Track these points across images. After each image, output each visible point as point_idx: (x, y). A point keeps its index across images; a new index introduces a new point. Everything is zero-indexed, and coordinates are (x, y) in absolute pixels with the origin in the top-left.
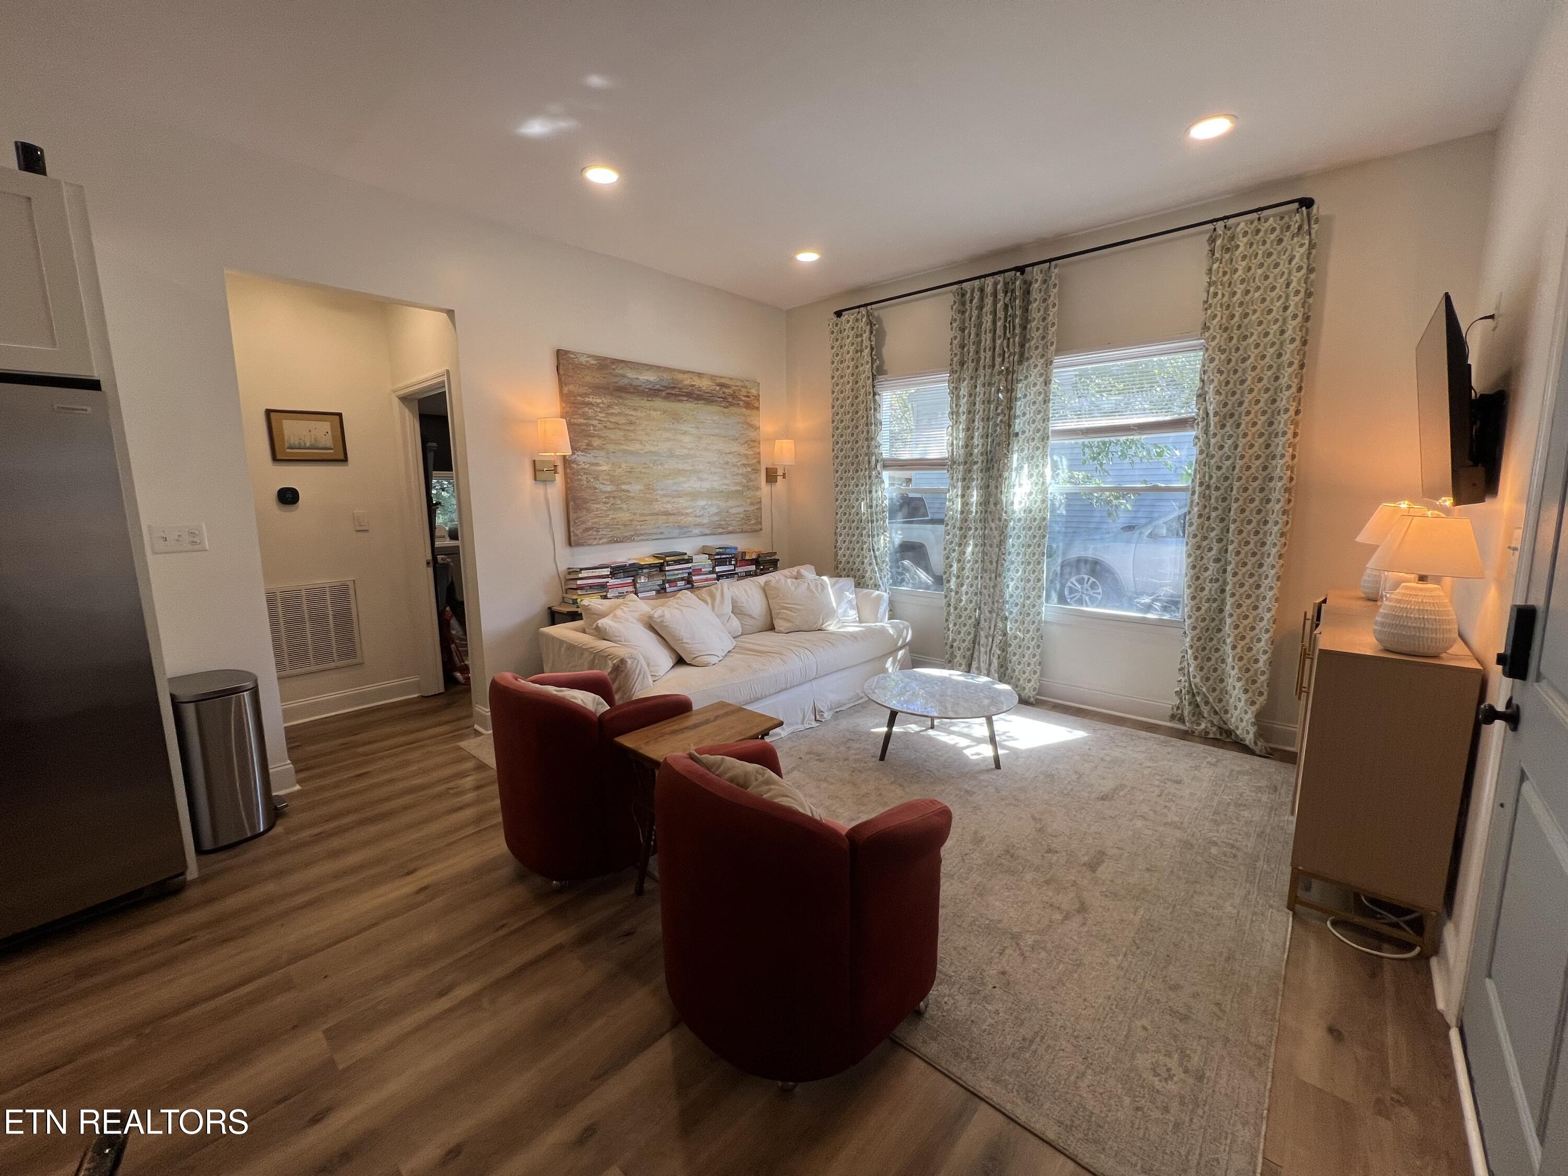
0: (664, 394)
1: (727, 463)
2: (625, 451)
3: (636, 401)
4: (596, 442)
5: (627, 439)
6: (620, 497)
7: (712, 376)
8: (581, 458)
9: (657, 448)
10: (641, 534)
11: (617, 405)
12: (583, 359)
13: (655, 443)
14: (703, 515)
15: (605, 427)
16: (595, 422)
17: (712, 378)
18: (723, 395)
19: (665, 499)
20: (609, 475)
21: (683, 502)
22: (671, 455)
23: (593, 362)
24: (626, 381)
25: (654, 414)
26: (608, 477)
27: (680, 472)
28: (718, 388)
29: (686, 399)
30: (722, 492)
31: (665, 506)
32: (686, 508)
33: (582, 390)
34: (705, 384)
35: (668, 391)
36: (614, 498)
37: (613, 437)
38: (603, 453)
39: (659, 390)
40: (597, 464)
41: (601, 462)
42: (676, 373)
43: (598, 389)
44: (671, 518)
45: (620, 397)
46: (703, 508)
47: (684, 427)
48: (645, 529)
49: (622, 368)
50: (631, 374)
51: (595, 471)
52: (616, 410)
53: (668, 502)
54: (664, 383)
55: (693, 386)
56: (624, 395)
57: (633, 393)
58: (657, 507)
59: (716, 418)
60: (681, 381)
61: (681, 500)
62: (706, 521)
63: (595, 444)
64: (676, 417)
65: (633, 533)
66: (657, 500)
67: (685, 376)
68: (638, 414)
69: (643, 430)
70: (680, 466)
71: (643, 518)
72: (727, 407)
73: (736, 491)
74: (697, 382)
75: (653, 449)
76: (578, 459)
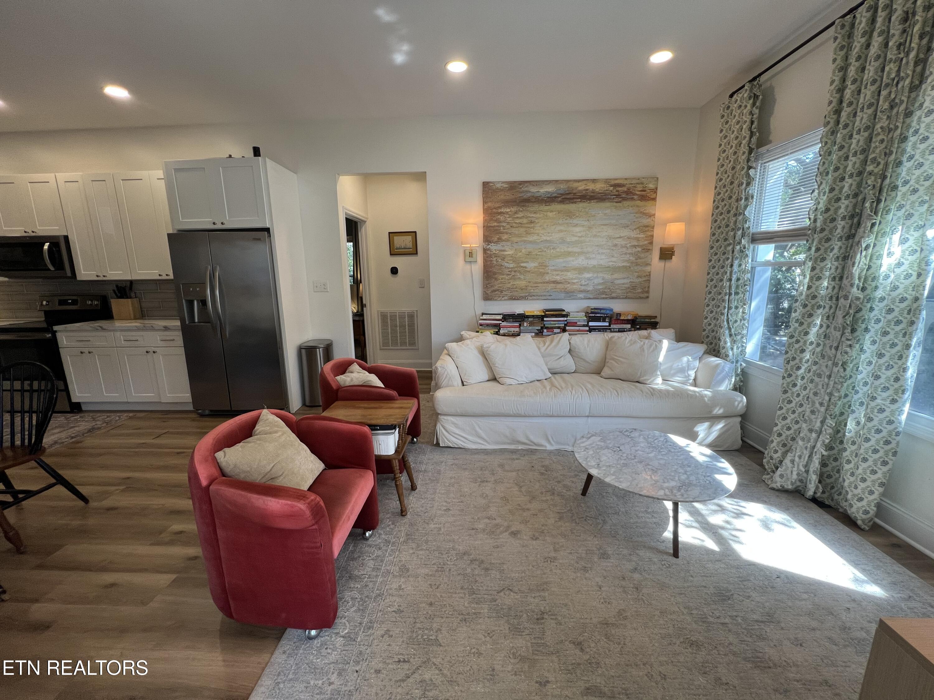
0: (560, 199)
1: (616, 245)
2: (525, 241)
3: (536, 207)
4: (505, 237)
5: (528, 233)
6: (519, 271)
7: (607, 179)
8: (493, 247)
9: (551, 237)
10: (534, 296)
11: (521, 211)
12: (498, 186)
13: (550, 234)
14: (588, 284)
15: (511, 227)
16: (504, 224)
17: (607, 181)
18: (617, 193)
19: (554, 273)
20: (512, 257)
21: (570, 275)
22: (563, 241)
23: (507, 186)
24: (529, 195)
25: (550, 214)
26: (511, 258)
27: (569, 254)
28: (612, 188)
29: (580, 200)
30: (608, 267)
31: (554, 277)
32: (572, 279)
33: (497, 205)
34: (598, 187)
35: (563, 197)
36: (515, 271)
37: (517, 232)
38: (509, 243)
39: (555, 197)
40: (504, 251)
41: (507, 249)
42: (572, 183)
43: (508, 203)
44: (559, 286)
45: (523, 206)
46: (589, 279)
47: (575, 221)
48: (537, 292)
49: (527, 187)
50: (534, 189)
51: (503, 255)
52: (520, 215)
53: (557, 275)
54: (560, 192)
55: (587, 190)
56: (527, 204)
57: (535, 202)
58: (547, 278)
59: (608, 211)
60: (576, 188)
62: (590, 288)
63: (504, 238)
64: (570, 215)
65: (527, 294)
66: (548, 273)
67: (580, 183)
68: (538, 215)
69: (540, 226)
70: (570, 250)
71: (536, 285)
72: (620, 202)
73: (623, 266)
74: (591, 187)
75: (548, 239)
76: (491, 248)
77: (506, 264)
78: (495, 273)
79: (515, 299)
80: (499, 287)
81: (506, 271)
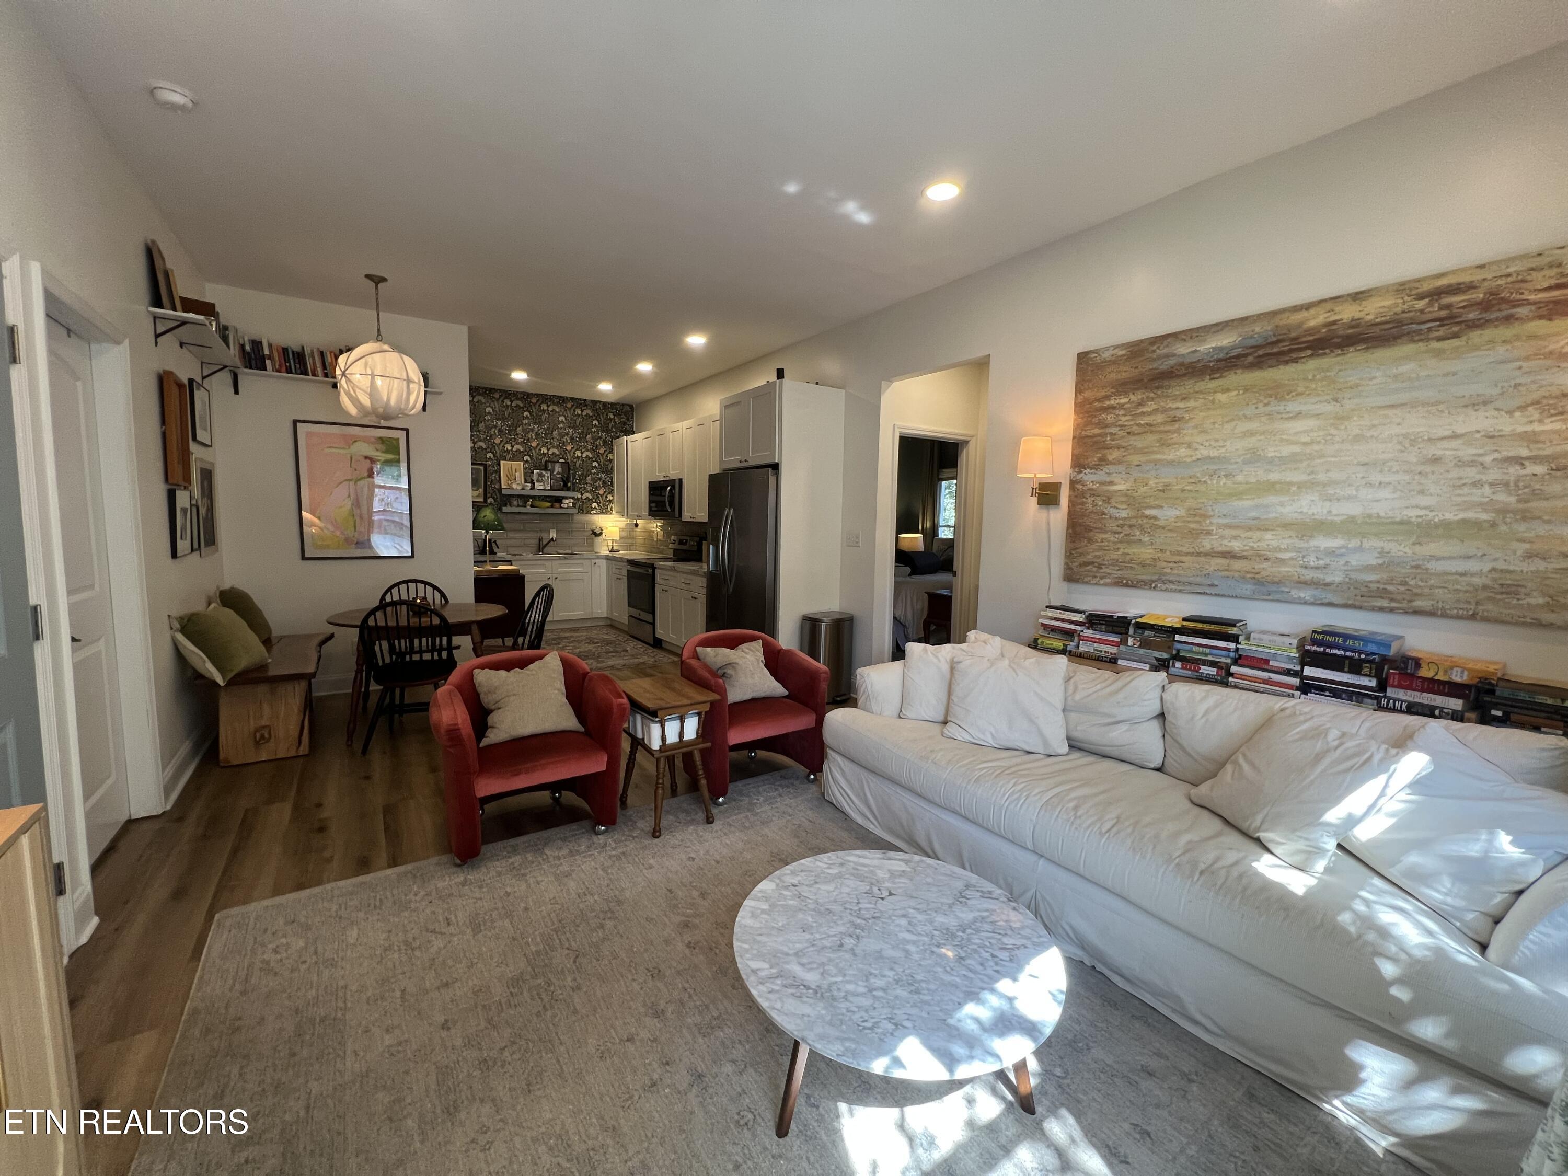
0: (1250, 359)
1: (1436, 460)
2: (1156, 462)
3: (1189, 385)
4: (1113, 455)
5: (1164, 444)
6: (1141, 526)
7: (1403, 284)
8: (1090, 478)
9: (1223, 450)
10: (1171, 582)
11: (1153, 399)
12: (1107, 355)
13: (1221, 443)
14: (1326, 567)
15: (1129, 433)
16: (1113, 430)
17: (1401, 288)
18: (1443, 313)
19: (1227, 532)
20: (1126, 495)
21: (1269, 540)
22: (1254, 457)
23: (1123, 352)
24: (1172, 362)
25: (1221, 397)
26: (1124, 499)
27: (1271, 487)
28: (1421, 304)
29: (1309, 352)
30: (1401, 523)
31: (1226, 542)
32: (1279, 550)
33: (1103, 393)
34: (1371, 311)
35: (1261, 352)
36: (1131, 526)
37: (1139, 445)
38: (1121, 468)
39: (1238, 357)
40: (1111, 483)
41: (1116, 480)
42: (1287, 314)
43: (1123, 387)
44: (1238, 565)
45: (1158, 388)
46: (1331, 553)
47: (1293, 407)
48: (1178, 575)
49: (1167, 346)
50: (1183, 349)
51: (1107, 491)
52: (1151, 406)
53: (1235, 538)
54: (1252, 342)
55: (1335, 323)
56: (1166, 383)
57: (1184, 375)
58: (1207, 544)
59: (1407, 368)
60: (1300, 325)
61: (1268, 536)
62: (1337, 577)
63: (1110, 458)
64: (1278, 392)
65: (1155, 577)
66: (1209, 533)
67: (1313, 311)
68: (1191, 404)
69: (1196, 427)
70: (1274, 476)
71: (1177, 558)
72: (1456, 336)
74: (1347, 313)
75: (1214, 453)
76: (1085, 478)
77: (1113, 511)
78: (1089, 529)
79: (1126, 585)
80: (1096, 557)
81: (1113, 526)
